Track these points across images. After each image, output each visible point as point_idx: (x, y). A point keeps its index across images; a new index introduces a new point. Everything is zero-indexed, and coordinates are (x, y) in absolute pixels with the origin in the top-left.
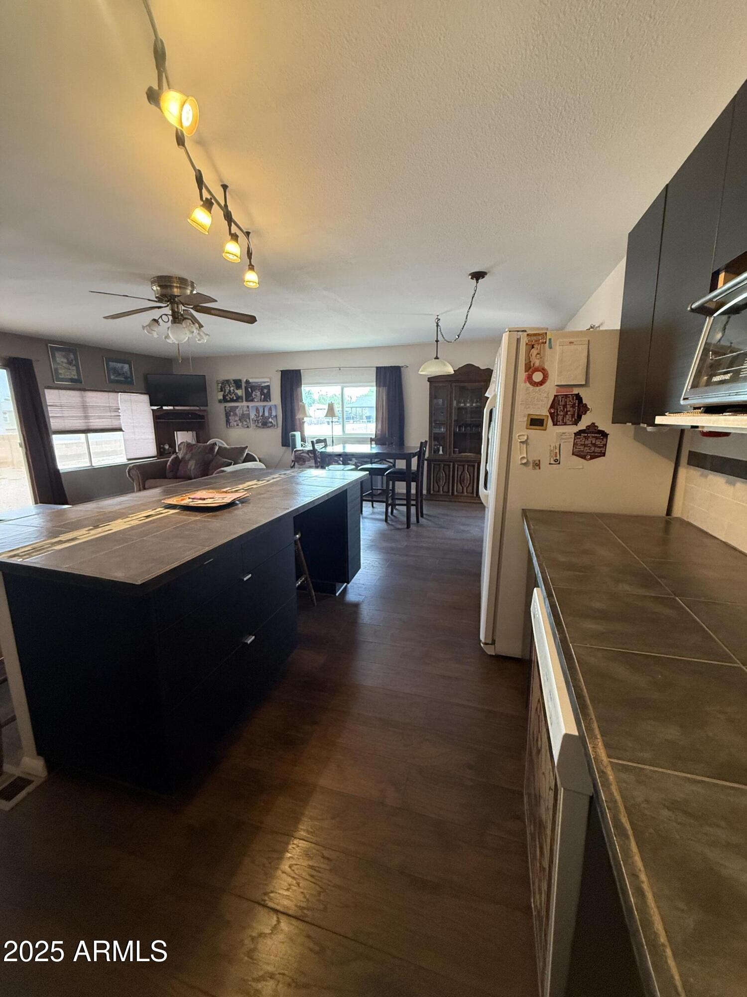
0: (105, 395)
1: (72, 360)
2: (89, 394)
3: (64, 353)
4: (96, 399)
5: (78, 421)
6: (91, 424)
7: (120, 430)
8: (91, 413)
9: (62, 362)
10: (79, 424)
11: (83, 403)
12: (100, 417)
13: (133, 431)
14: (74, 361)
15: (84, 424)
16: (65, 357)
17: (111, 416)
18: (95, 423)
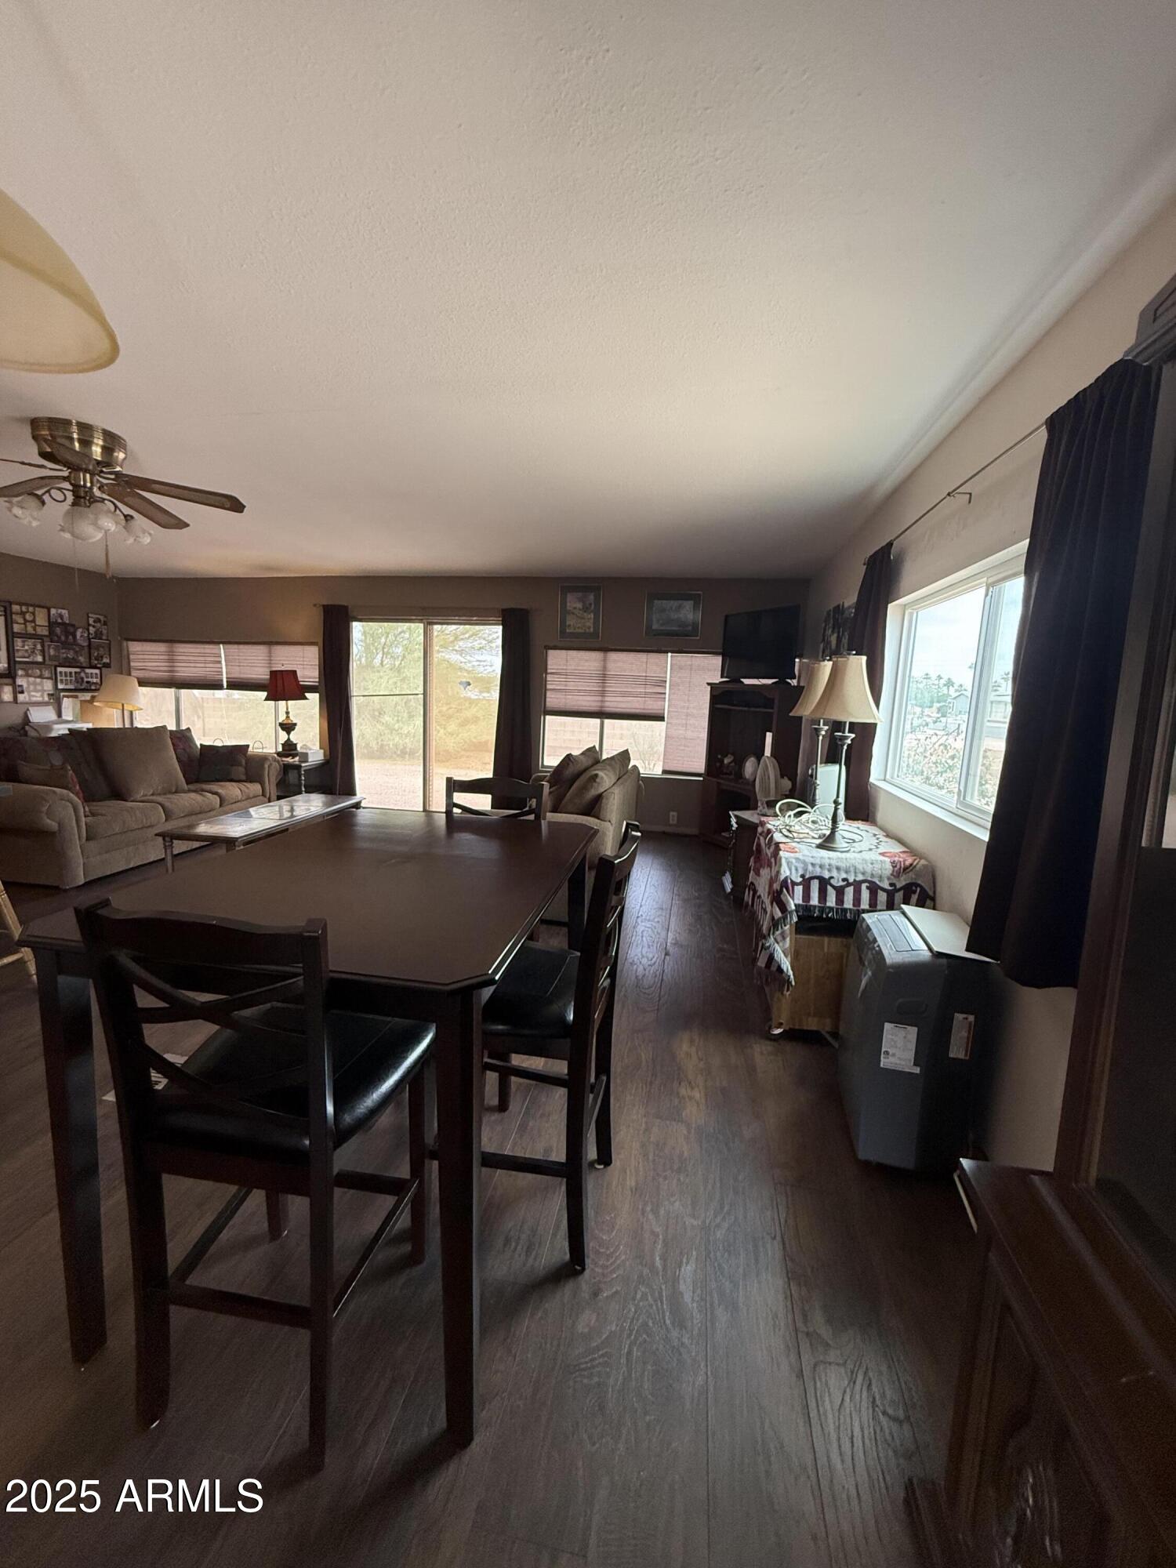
0: (643, 656)
1: (591, 604)
2: (613, 656)
3: (580, 594)
4: (624, 663)
5: (589, 698)
6: (607, 704)
7: (660, 718)
8: (612, 686)
9: (575, 608)
10: (589, 702)
11: (604, 671)
12: (624, 694)
13: (684, 722)
14: (593, 606)
15: (599, 704)
16: (581, 600)
17: (646, 693)
18: (613, 703)
